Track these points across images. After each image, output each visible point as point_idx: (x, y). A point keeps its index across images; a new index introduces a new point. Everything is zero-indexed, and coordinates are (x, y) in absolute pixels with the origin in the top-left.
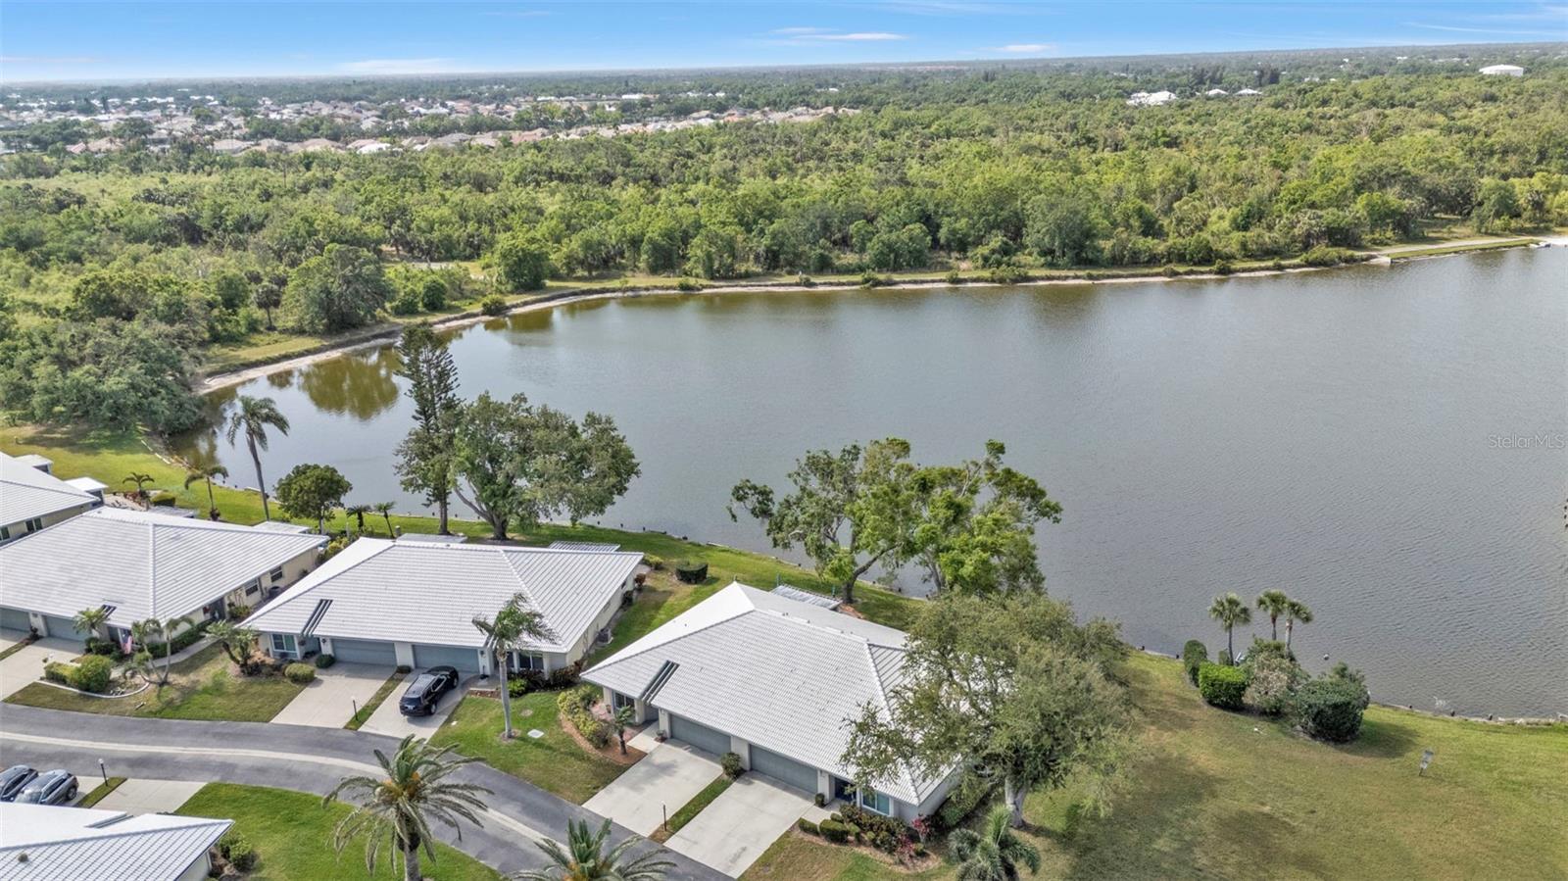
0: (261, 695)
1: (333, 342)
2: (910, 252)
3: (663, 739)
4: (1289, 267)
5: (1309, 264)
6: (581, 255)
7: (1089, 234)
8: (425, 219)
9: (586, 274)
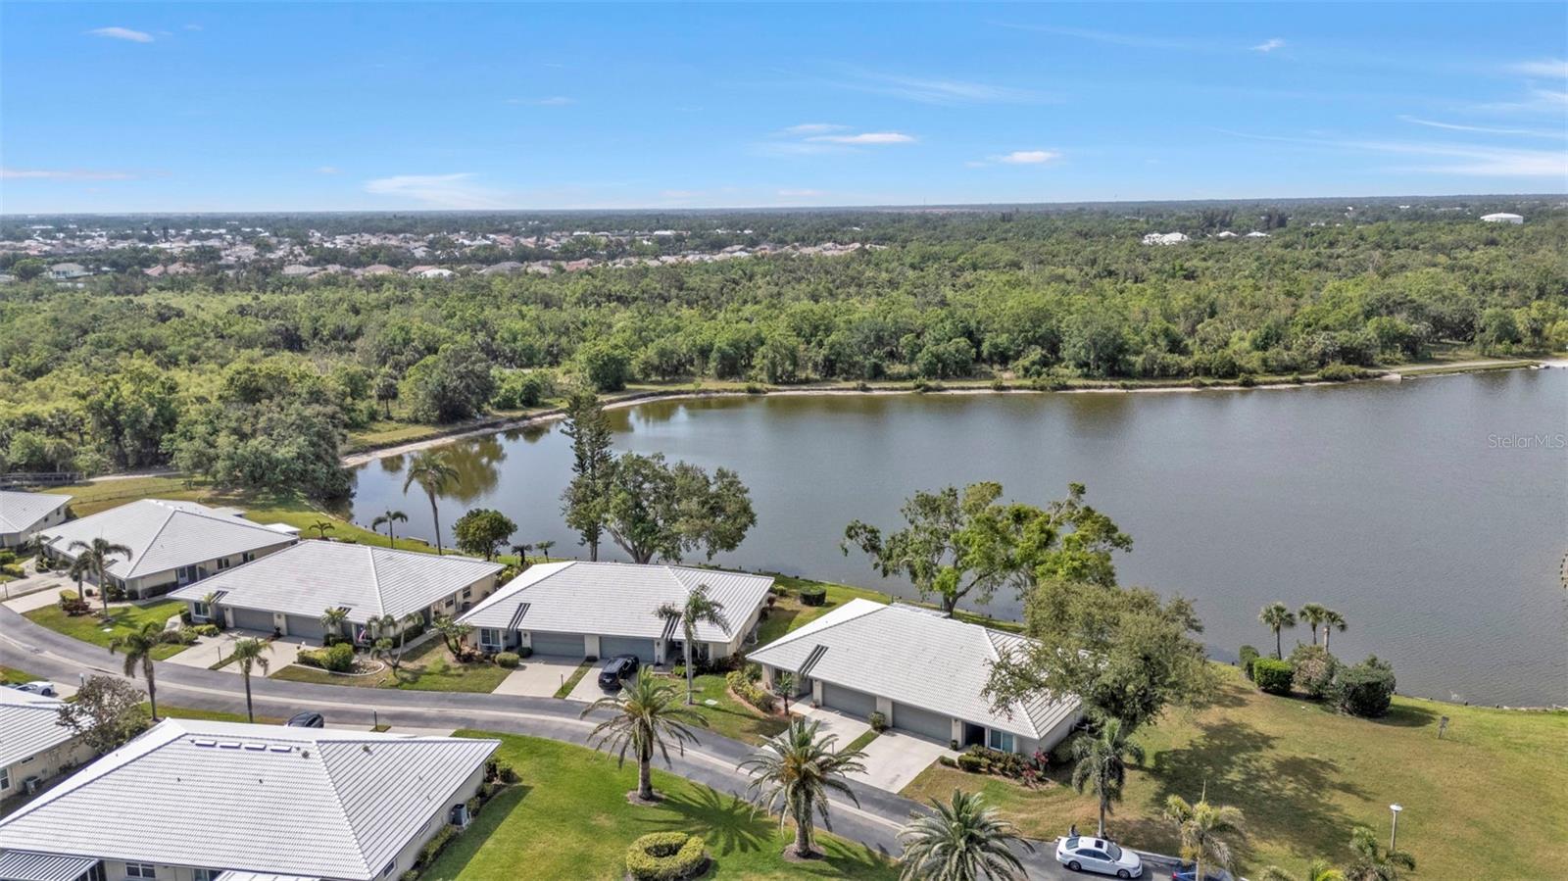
0: (479, 675)
1: (447, 430)
2: (956, 363)
3: (817, 707)
4: (1307, 381)
5: (1326, 379)
6: (656, 362)
7: (1122, 349)
8: (510, 330)
9: (660, 379)
